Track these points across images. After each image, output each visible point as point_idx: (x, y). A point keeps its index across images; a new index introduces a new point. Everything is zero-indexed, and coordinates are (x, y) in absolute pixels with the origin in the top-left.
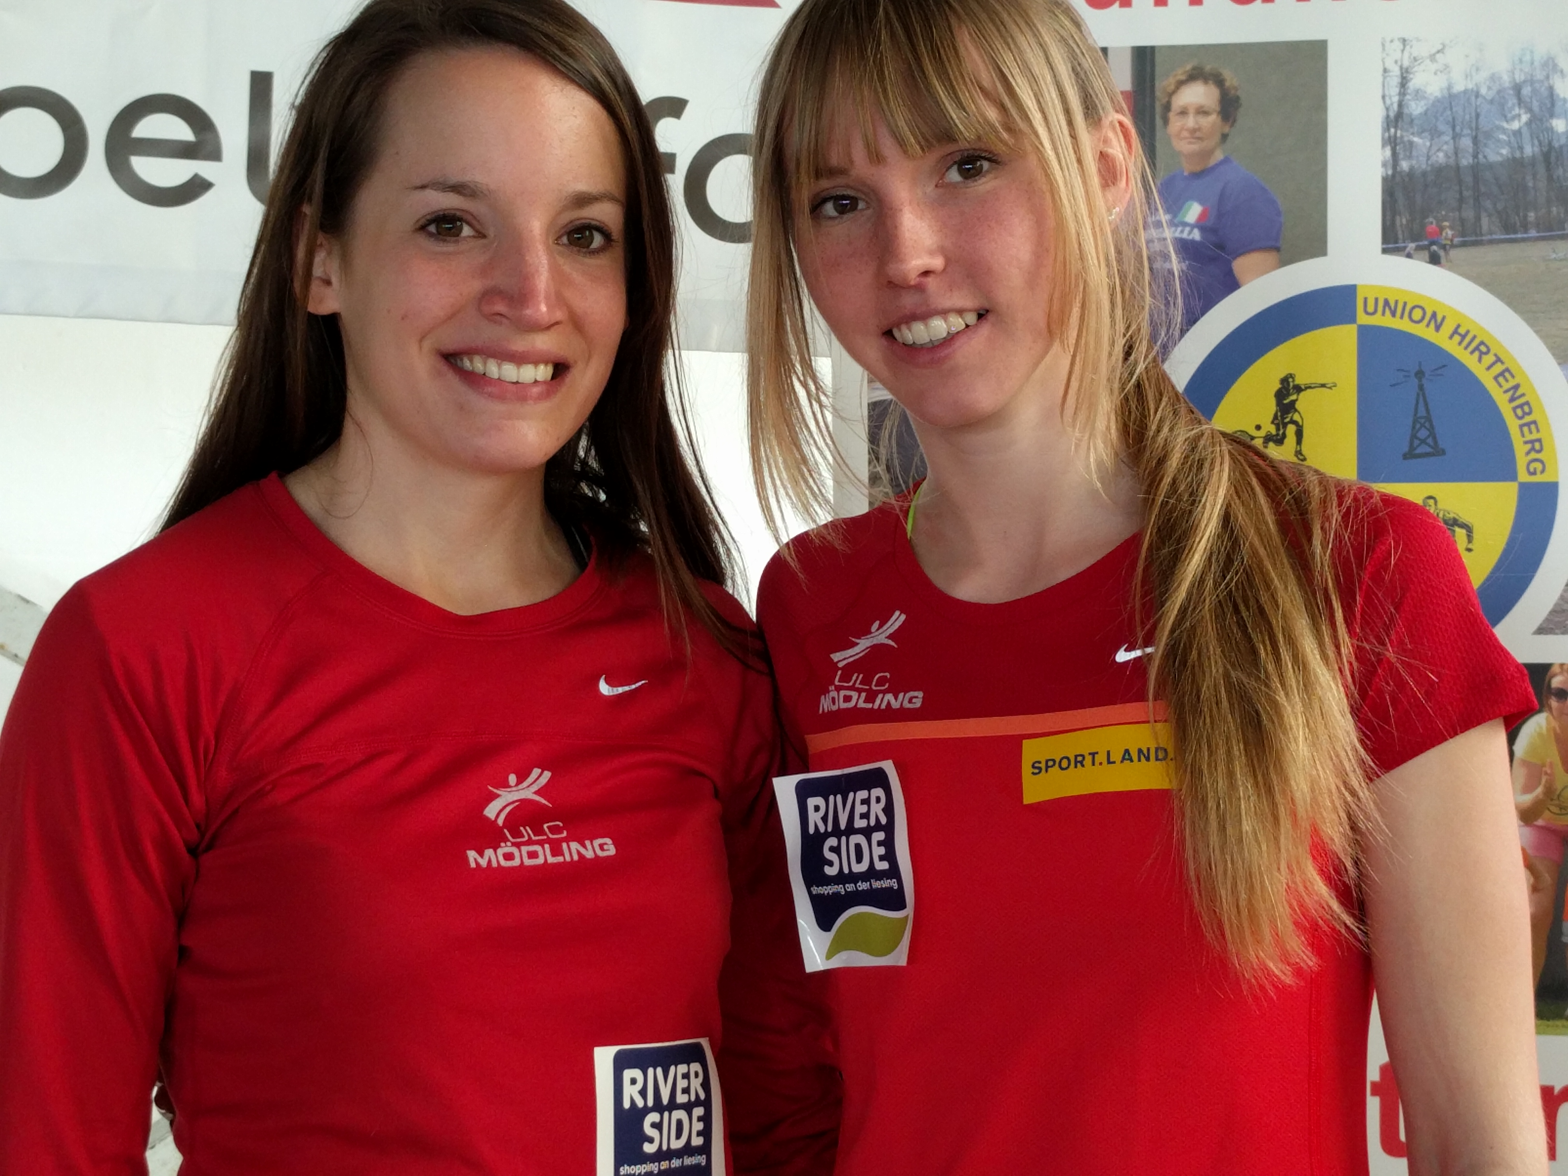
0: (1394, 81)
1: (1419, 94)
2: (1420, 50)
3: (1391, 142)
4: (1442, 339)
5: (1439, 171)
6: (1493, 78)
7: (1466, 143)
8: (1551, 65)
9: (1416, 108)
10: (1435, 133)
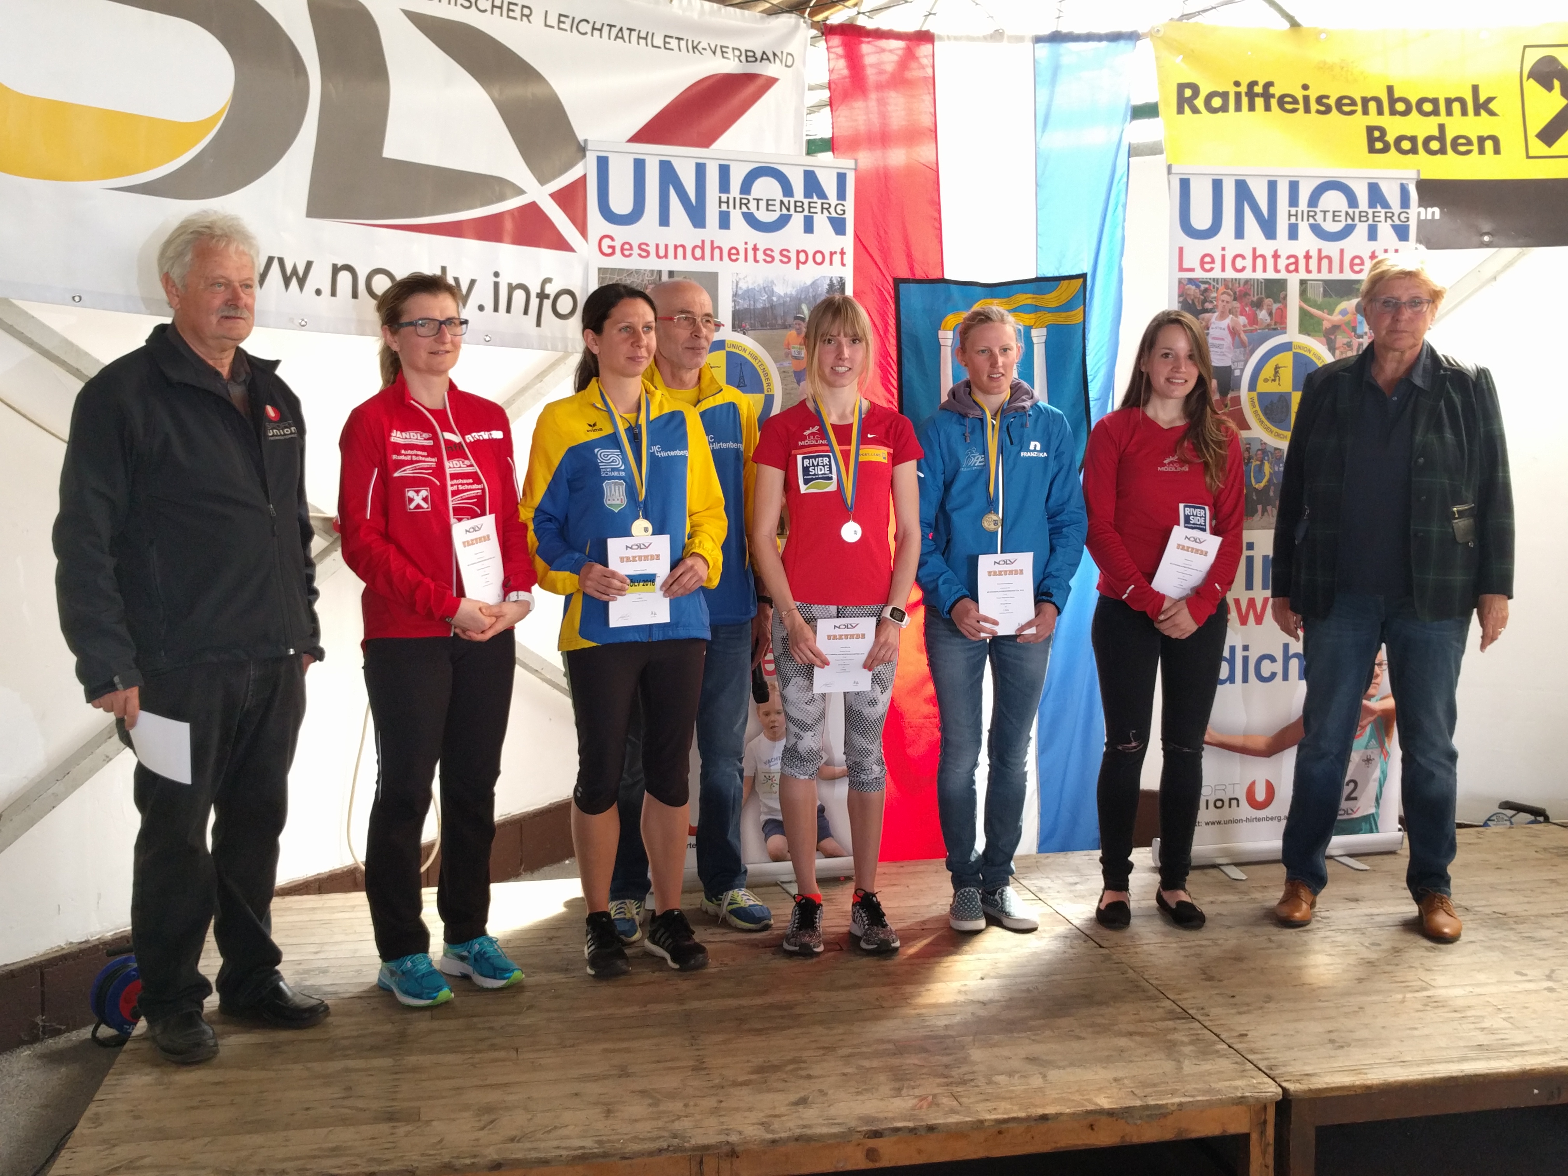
0: (735, 285)
1: (741, 288)
2: (741, 276)
3: (734, 301)
4: (746, 355)
5: (746, 309)
6: (759, 285)
7: (752, 302)
8: (772, 282)
9: (740, 292)
10: (744, 299)
